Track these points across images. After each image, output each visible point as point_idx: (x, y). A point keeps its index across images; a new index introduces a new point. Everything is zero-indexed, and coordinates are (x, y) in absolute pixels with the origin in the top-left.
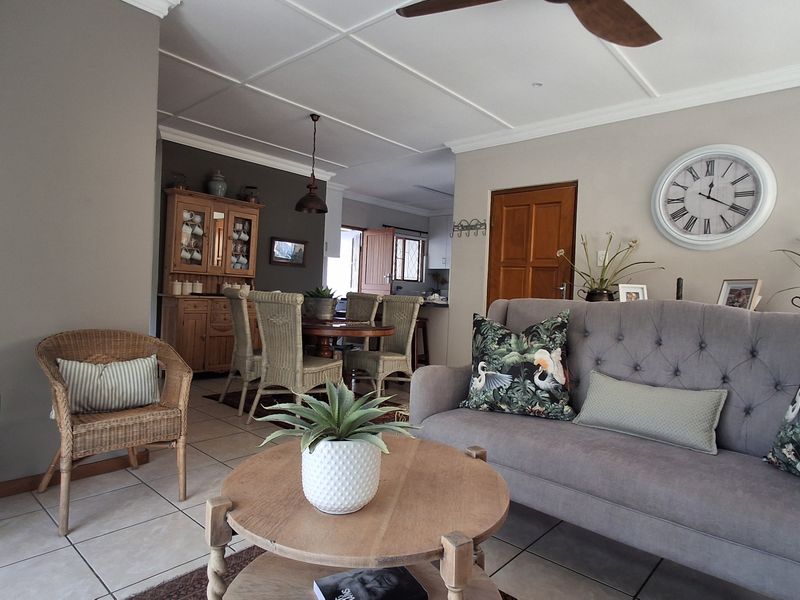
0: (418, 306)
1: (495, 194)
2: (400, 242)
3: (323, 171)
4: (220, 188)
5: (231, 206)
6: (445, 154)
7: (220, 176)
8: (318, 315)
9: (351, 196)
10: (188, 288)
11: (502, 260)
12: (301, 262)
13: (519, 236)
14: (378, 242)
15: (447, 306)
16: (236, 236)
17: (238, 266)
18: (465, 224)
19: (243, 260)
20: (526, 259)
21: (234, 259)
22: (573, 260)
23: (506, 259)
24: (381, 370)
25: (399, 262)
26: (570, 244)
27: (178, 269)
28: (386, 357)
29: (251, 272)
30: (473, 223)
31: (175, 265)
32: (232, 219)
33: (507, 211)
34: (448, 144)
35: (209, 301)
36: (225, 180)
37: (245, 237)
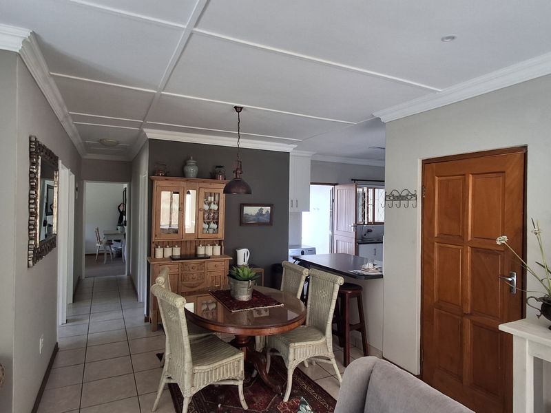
0: (337, 288)
1: (426, 163)
2: (371, 191)
3: (287, 145)
4: (192, 170)
5: (201, 185)
7: (192, 162)
9: (320, 158)
10: (168, 252)
11: (436, 235)
12: (268, 220)
13: (454, 208)
15: (381, 276)
16: (206, 207)
17: (211, 231)
18: (396, 194)
19: (213, 226)
20: (462, 237)
21: (206, 226)
23: (440, 234)
24: (291, 357)
27: (164, 237)
28: (297, 344)
29: (221, 235)
30: (404, 194)
31: (156, 236)
32: (202, 194)
33: (440, 182)
34: (376, 115)
35: (180, 264)
36: (197, 164)
37: (214, 207)
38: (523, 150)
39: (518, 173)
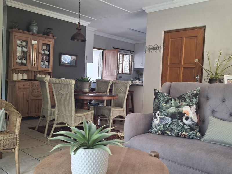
0: (129, 86)
2: (121, 56)
3: (85, 22)
4: (35, 29)
5: (40, 38)
6: (142, 13)
7: (34, 23)
8: (82, 90)
10: (20, 77)
11: (169, 64)
12: (74, 64)
13: (177, 53)
14: (111, 56)
15: (142, 85)
16: (43, 52)
17: (44, 66)
18: (151, 47)
19: (46, 64)
20: (180, 63)
21: (42, 63)
22: (202, 64)
23: (170, 63)
24: (111, 115)
25: (121, 65)
26: (201, 56)
27: (15, 68)
28: (114, 109)
29: (50, 69)
30: (155, 47)
31: (14, 66)
32: (41, 44)
33: (172, 41)
34: (144, 8)
36: (37, 25)
37: (47, 52)
38: (204, 27)
39: (202, 37)
